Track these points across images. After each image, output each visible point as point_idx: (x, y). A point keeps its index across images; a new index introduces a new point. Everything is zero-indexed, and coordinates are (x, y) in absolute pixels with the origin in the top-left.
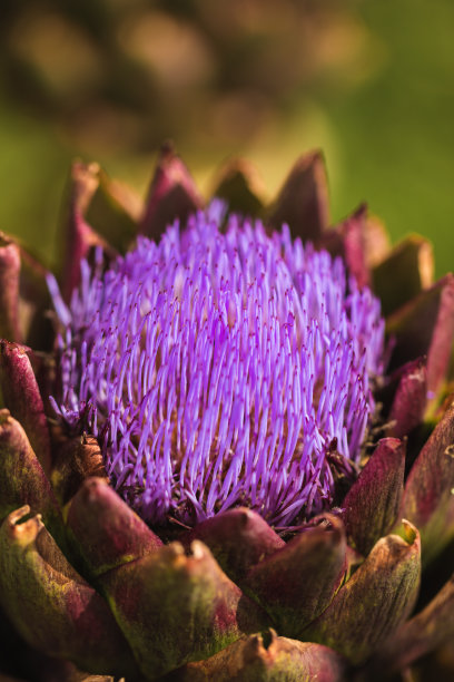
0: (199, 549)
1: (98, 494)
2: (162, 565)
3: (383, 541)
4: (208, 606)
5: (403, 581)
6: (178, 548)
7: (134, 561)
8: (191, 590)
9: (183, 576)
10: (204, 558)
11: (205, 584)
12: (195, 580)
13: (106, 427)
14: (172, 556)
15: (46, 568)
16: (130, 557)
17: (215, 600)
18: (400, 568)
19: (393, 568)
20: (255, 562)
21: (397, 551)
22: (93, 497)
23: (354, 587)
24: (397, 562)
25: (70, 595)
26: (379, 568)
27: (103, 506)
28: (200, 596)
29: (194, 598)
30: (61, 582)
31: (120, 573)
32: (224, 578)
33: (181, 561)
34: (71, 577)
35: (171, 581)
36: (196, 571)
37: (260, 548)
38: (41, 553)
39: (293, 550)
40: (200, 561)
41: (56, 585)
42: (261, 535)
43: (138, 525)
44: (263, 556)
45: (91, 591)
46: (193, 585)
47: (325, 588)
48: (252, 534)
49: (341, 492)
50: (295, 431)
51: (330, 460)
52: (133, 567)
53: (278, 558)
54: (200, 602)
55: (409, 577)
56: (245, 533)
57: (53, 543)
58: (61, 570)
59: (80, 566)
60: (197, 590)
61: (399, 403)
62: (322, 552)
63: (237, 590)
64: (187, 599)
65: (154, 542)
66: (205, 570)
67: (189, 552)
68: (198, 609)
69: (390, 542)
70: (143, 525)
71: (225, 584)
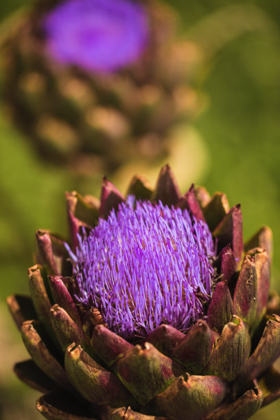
0: (148, 346)
1: (101, 331)
2: (134, 356)
3: (226, 326)
4: (158, 369)
5: (239, 341)
6: (139, 347)
7: (124, 356)
8: (149, 364)
9: (144, 358)
10: (151, 349)
11: (154, 360)
12: (149, 359)
13: (100, 303)
14: (137, 351)
15: (87, 367)
16: (121, 355)
17: (161, 365)
18: (236, 336)
19: (233, 336)
20: (174, 346)
21: (233, 329)
22: (99, 333)
23: (219, 348)
24: (234, 334)
25: (100, 377)
26: (227, 337)
27: (104, 336)
28: (153, 365)
29: (151, 366)
30: (96, 372)
31: (119, 363)
32: (162, 355)
33: (142, 352)
34: (99, 369)
35: (139, 361)
36: (149, 355)
37: (174, 340)
38: (84, 361)
39: (188, 338)
40: (149, 350)
41: (94, 374)
42: (173, 334)
43: (122, 341)
44: (177, 343)
45: (110, 373)
46: (149, 361)
47: (206, 351)
48: (169, 334)
49: (206, 308)
50: (180, 287)
51: (199, 297)
52: (123, 359)
53: (183, 342)
54: (154, 368)
55: (242, 339)
56: (166, 335)
57: (88, 356)
58: (94, 367)
59: (102, 364)
60: (151, 363)
61: (223, 266)
62: (200, 336)
63: (170, 360)
64: (148, 368)
65: (130, 346)
66: (153, 354)
67: (144, 348)
68: (154, 371)
69: (229, 325)
70: (124, 340)
71: (163, 358)
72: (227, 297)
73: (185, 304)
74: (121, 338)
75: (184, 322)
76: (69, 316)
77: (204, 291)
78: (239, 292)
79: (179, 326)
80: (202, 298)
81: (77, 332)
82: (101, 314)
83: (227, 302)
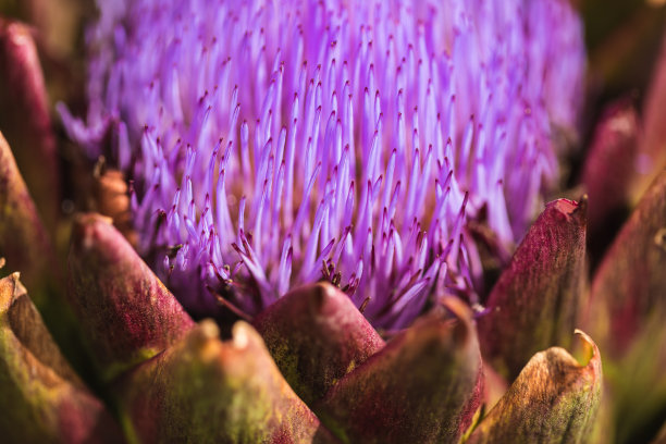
0: (243, 334)
1: (96, 235)
2: (187, 357)
3: (539, 358)
4: (258, 433)
5: (569, 426)
6: (210, 328)
7: (157, 356)
8: (230, 401)
9: (215, 374)
10: (249, 347)
11: (252, 394)
12: (234, 381)
14: (199, 341)
15: (25, 358)
16: (151, 352)
17: (271, 424)
18: (565, 403)
19: (553, 401)
20: (340, 373)
21: (562, 375)
22: (88, 242)
23: (494, 430)
24: (560, 393)
25: (62, 408)
26: (533, 400)
28: (244, 411)
29: (235, 416)
30: (49, 384)
31: (137, 377)
32: (287, 391)
33: (213, 349)
34: (66, 377)
35: (198, 383)
36: (236, 369)
37: (343, 349)
38: (17, 332)
39: (394, 354)
40: (242, 352)
41: (43, 390)
42: (347, 326)
44: (352, 366)
45: (96, 405)
46: (232, 392)
47: (445, 424)
48: (331, 321)
52: (154, 366)
54: (244, 423)
55: (581, 422)
56: (320, 319)
57: (38, 320)
58: (49, 364)
59: (82, 364)
60: (238, 401)
62: (438, 357)
63: (310, 415)
64: (224, 415)
65: (187, 326)
66: (252, 370)
67: (226, 335)
68: (241, 435)
69: (551, 357)
70: (172, 301)
71: (288, 401)
72: (571, 261)
73: (419, 238)
74: (165, 290)
75: (398, 307)
76: (12, 166)
77: (500, 225)
78: (617, 263)
79: (380, 314)
80: (488, 246)
81: (29, 232)
82: (128, 194)
83: (565, 282)
